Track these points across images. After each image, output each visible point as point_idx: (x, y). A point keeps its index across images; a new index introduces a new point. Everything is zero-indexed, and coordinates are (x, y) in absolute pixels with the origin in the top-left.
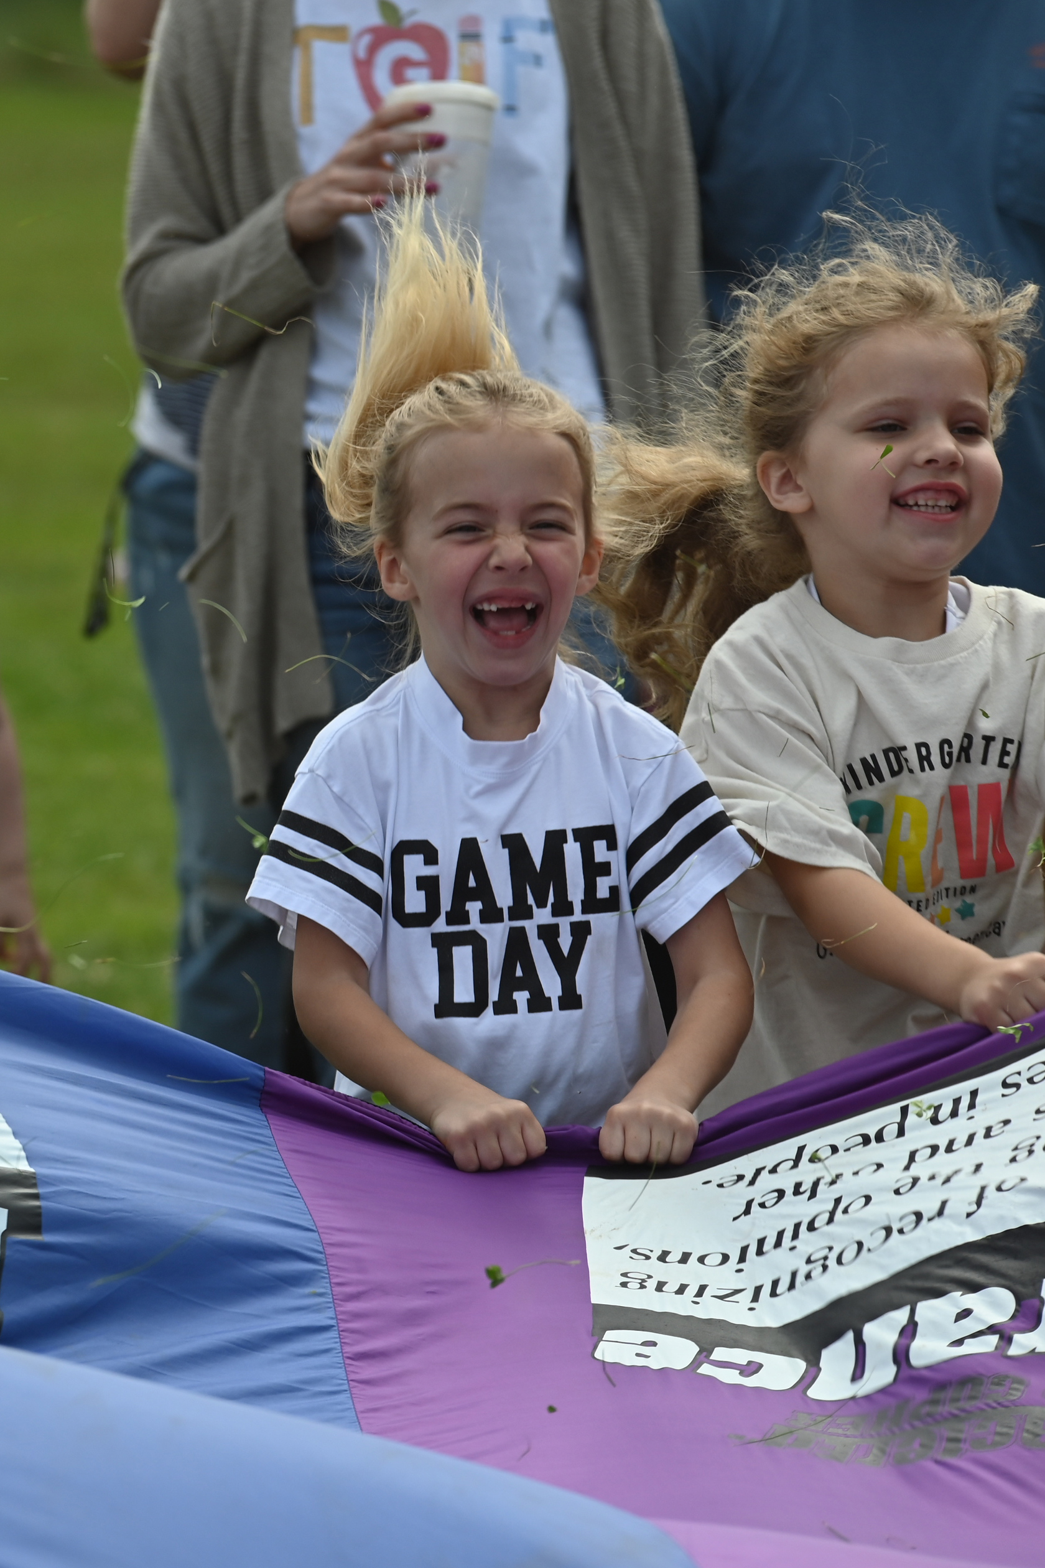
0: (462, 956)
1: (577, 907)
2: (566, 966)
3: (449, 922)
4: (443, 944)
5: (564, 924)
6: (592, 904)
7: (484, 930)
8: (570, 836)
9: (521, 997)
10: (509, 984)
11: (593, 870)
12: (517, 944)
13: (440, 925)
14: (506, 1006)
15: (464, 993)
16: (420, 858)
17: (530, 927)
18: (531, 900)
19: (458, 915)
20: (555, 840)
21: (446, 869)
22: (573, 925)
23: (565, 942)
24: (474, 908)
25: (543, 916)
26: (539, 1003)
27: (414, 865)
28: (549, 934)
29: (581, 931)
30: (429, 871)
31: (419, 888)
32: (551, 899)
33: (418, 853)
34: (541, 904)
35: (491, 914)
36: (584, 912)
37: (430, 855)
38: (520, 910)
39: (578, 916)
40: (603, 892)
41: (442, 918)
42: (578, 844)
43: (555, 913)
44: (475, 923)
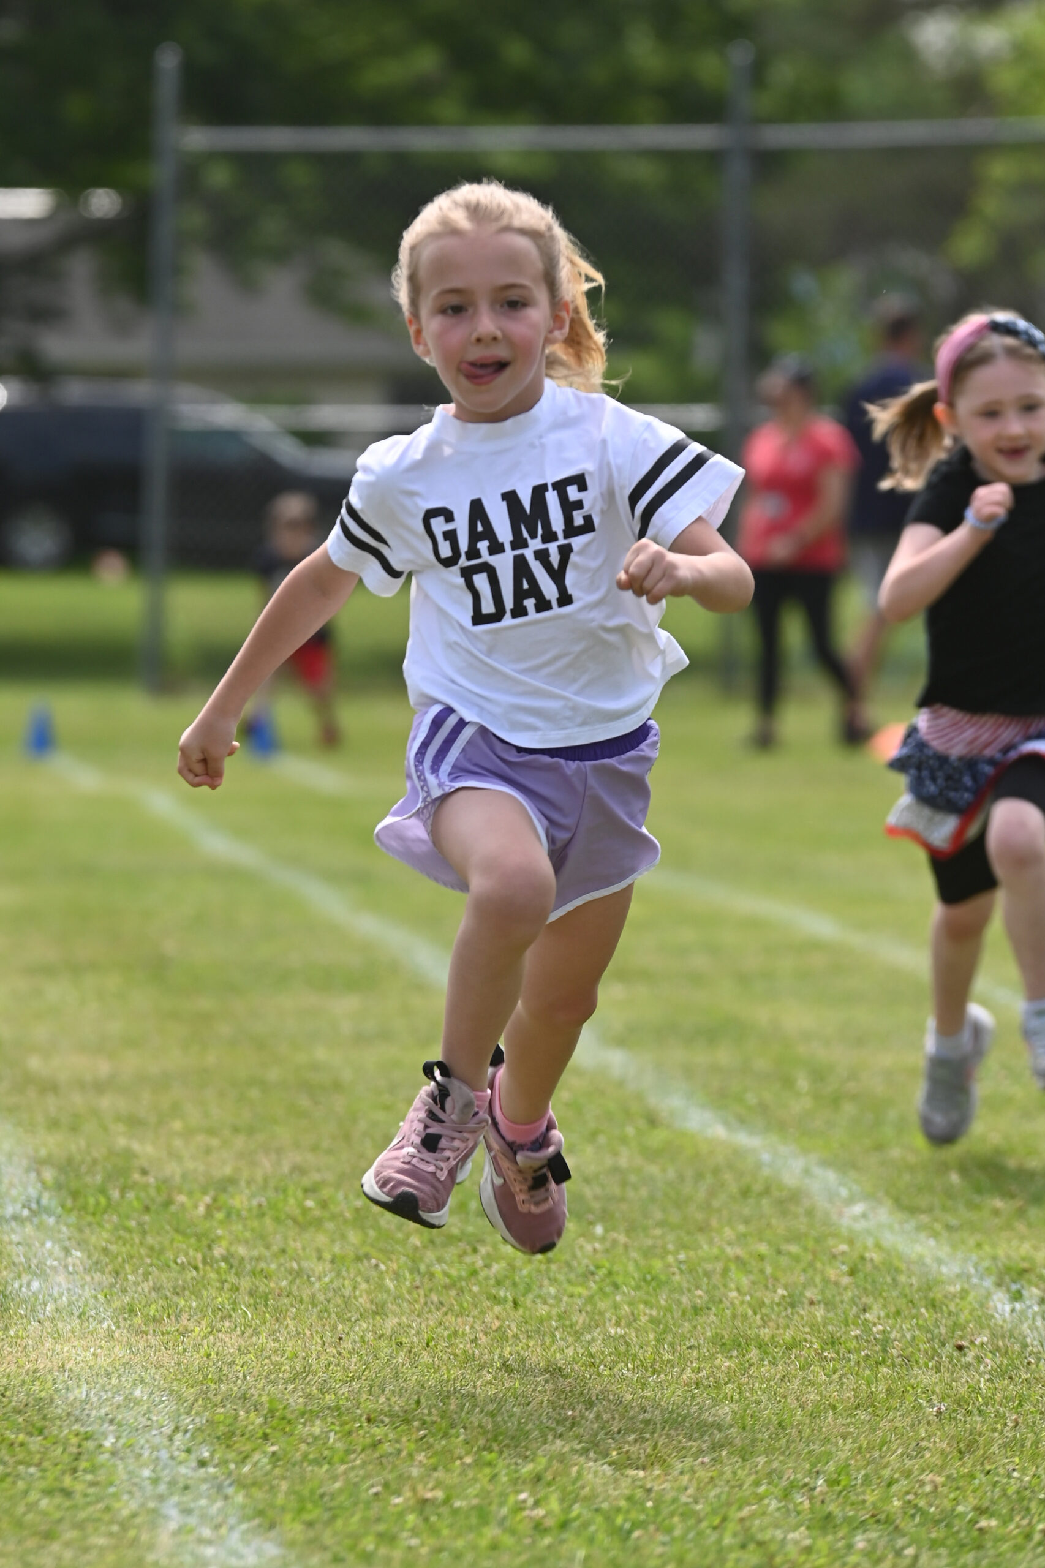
0: (481, 581)
1: (560, 535)
2: (558, 576)
3: (469, 558)
4: (467, 574)
5: (553, 548)
6: (571, 531)
7: (494, 560)
8: (550, 488)
9: (530, 603)
10: (520, 595)
11: (569, 507)
12: (521, 567)
13: (463, 562)
14: (519, 611)
15: (488, 607)
16: (442, 519)
17: (528, 554)
18: (525, 534)
19: (473, 553)
20: (539, 492)
21: (461, 525)
22: (560, 547)
23: (555, 559)
24: (483, 546)
25: (536, 544)
26: (543, 605)
27: (439, 525)
28: (542, 556)
29: (565, 552)
30: (449, 527)
31: (446, 539)
32: (540, 531)
33: (439, 515)
34: (533, 536)
35: (496, 548)
36: (566, 537)
37: (449, 516)
38: (518, 543)
39: (562, 541)
40: (578, 521)
41: (463, 557)
42: (555, 492)
43: (544, 541)
44: (486, 557)
